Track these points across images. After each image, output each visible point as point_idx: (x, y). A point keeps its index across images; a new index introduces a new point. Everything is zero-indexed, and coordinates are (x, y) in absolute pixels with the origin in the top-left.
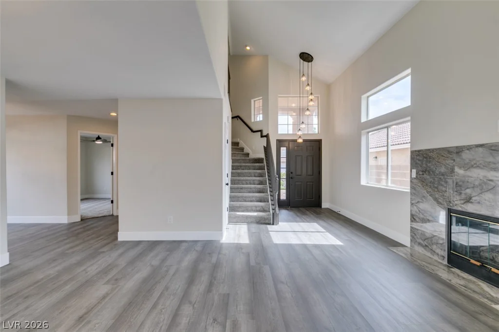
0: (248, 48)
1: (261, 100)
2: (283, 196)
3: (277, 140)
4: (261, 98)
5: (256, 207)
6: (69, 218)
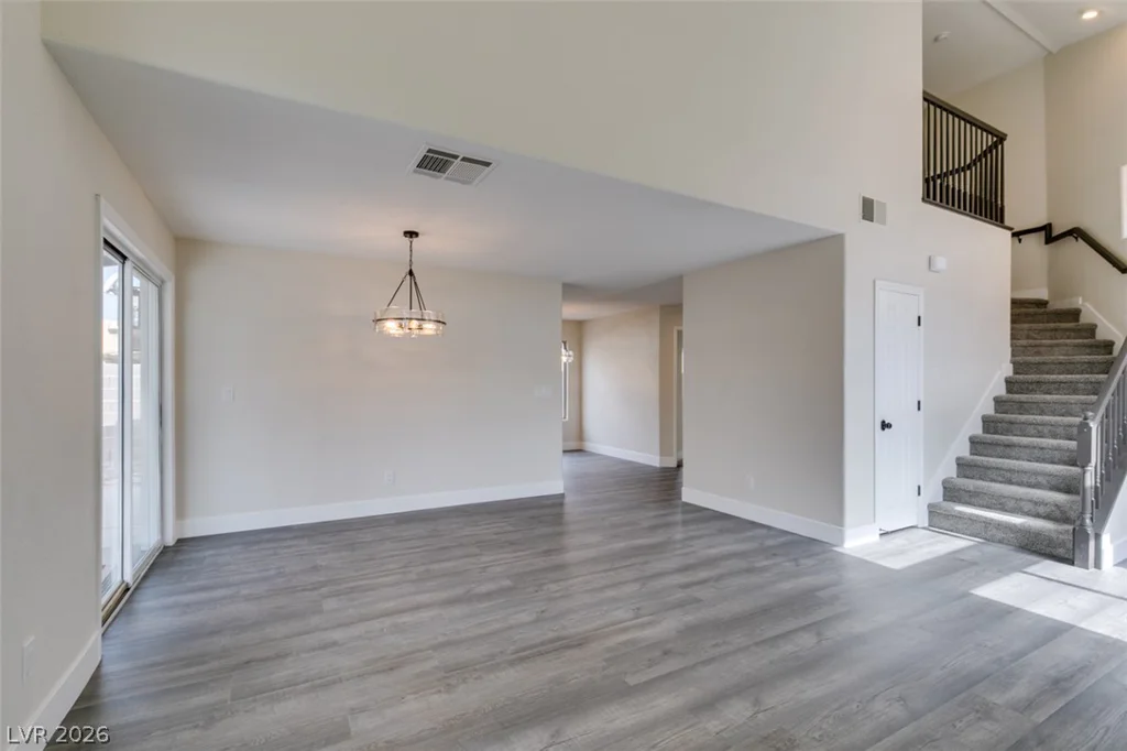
0: (1090, 15)
6: (661, 461)
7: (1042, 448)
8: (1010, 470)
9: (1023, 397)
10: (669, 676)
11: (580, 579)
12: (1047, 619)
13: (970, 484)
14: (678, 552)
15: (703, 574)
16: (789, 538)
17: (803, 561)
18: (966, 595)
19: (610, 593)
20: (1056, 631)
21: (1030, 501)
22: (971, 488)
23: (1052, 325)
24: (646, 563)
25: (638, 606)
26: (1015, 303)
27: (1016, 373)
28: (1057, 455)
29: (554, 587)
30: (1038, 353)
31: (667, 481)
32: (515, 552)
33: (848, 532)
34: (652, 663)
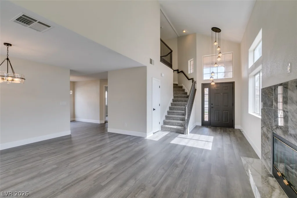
0: (184, 31)
1: (193, 61)
2: (206, 119)
3: (202, 84)
4: (193, 59)
5: (178, 123)
6: (100, 122)
7: (179, 113)
8: (174, 117)
9: (175, 103)
10: (113, 179)
11: (81, 159)
12: (182, 145)
13: (168, 121)
14: (109, 146)
15: (117, 150)
16: (135, 137)
17: (139, 142)
18: (170, 143)
19: (92, 161)
20: (184, 147)
21: (177, 123)
22: (168, 122)
23: (179, 89)
24: (101, 150)
25: (101, 163)
26: (174, 84)
27: (174, 98)
28: (180, 114)
29: (73, 164)
30: (177, 94)
31: (102, 127)
32: (57, 155)
33: (148, 134)
34: (108, 177)
